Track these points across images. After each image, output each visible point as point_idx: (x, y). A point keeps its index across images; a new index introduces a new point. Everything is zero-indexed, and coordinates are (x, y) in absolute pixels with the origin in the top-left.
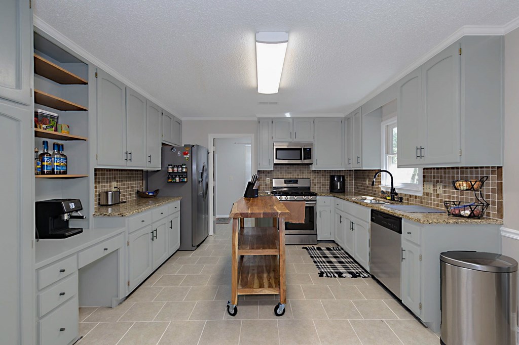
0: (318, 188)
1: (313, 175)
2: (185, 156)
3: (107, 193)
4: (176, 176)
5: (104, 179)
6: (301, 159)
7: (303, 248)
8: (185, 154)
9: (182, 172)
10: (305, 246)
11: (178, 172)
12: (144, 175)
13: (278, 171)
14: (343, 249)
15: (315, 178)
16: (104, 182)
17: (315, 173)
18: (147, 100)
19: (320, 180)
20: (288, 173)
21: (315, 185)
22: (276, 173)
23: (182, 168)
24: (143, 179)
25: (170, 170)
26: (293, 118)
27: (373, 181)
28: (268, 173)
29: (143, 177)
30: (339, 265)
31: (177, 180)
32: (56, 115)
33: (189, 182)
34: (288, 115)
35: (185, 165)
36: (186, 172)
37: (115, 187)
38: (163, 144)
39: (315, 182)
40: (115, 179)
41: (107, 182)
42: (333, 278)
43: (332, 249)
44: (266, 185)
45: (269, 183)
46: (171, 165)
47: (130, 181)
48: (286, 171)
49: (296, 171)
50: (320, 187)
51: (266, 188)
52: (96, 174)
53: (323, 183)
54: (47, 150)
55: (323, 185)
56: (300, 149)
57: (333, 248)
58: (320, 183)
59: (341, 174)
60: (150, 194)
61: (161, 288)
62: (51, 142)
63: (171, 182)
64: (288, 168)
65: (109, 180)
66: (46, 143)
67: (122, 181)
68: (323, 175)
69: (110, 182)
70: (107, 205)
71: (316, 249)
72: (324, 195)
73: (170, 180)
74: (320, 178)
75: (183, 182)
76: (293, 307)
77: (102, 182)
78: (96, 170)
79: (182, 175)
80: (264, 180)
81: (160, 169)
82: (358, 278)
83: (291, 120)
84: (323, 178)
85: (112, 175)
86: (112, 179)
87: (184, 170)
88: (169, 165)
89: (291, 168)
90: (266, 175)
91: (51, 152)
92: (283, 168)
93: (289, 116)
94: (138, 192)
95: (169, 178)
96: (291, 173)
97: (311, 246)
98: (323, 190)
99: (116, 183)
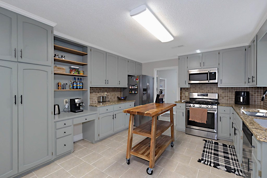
0: (225, 100)
1: (221, 91)
2: (137, 81)
3: (100, 97)
4: (133, 90)
5: (101, 91)
6: (207, 80)
7: (203, 140)
8: (137, 80)
9: (135, 88)
10: (205, 139)
11: (133, 88)
12: (122, 89)
13: (194, 88)
14: (234, 148)
15: (223, 93)
16: (101, 92)
17: (223, 89)
18: (118, 56)
19: (228, 95)
20: (201, 89)
21: (223, 98)
22: (192, 89)
23: (135, 86)
24: (121, 92)
25: (130, 88)
26: (202, 53)
27: (263, 97)
28: (187, 89)
29: (121, 90)
30: (223, 159)
31: (133, 92)
32: (78, 68)
33: (139, 93)
34: (198, 51)
35: (136, 85)
36: (137, 89)
37: (106, 95)
38: (129, 76)
39: (223, 96)
40: (106, 91)
41: (102, 92)
42: (208, 166)
43: (228, 146)
44: (186, 97)
45: (188, 95)
46: (131, 85)
47: (114, 92)
48: (199, 88)
49: (207, 88)
50: (227, 100)
51: (186, 98)
52: (90, 89)
53: (230, 96)
54: (75, 80)
55: (230, 98)
56: (207, 73)
57: (230, 146)
58: (228, 96)
59: (245, 91)
60: (122, 98)
61: (113, 141)
62: (77, 77)
63: (131, 93)
64: (201, 86)
65: (103, 92)
66: (75, 78)
67: (110, 92)
68: (230, 91)
69: (104, 92)
70: (101, 102)
71: (213, 143)
72: (224, 105)
73: (130, 92)
74: (227, 93)
75: (136, 93)
76: (162, 173)
77: (100, 93)
78: (90, 87)
79: (135, 90)
80: (184, 94)
81: (127, 87)
82: (232, 173)
83: (201, 55)
84: (230, 93)
85: (105, 89)
86: (105, 91)
87: (136, 88)
88: (130, 85)
89: (203, 86)
90: (186, 91)
91: (77, 81)
92: (198, 86)
93: (200, 52)
94: (118, 97)
95: (130, 91)
96: (203, 89)
97: (211, 140)
98: (230, 102)
99: (106, 93)
